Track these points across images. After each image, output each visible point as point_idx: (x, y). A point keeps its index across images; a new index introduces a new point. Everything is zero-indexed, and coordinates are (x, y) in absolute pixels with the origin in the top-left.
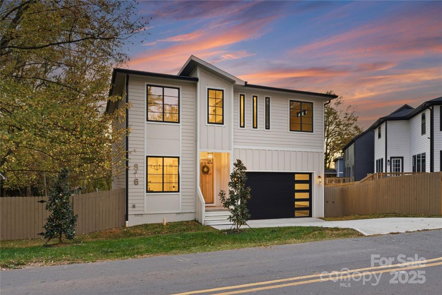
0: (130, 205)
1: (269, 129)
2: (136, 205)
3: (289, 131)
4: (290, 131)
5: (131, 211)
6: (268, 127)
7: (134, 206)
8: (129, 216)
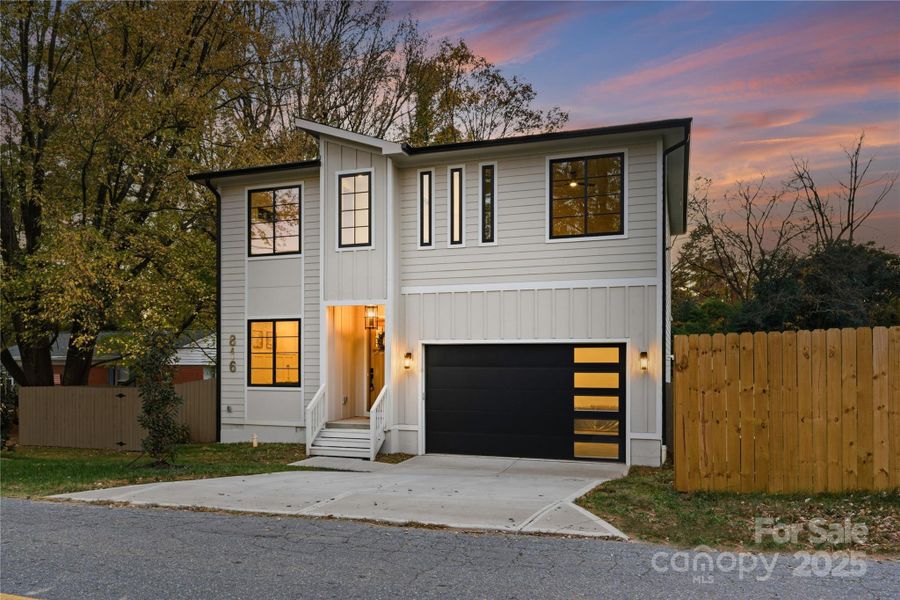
0: (223, 408)
1: (492, 240)
2: (233, 408)
3: (548, 241)
4: (551, 237)
5: (225, 417)
6: (488, 236)
7: (229, 410)
8: (222, 427)
